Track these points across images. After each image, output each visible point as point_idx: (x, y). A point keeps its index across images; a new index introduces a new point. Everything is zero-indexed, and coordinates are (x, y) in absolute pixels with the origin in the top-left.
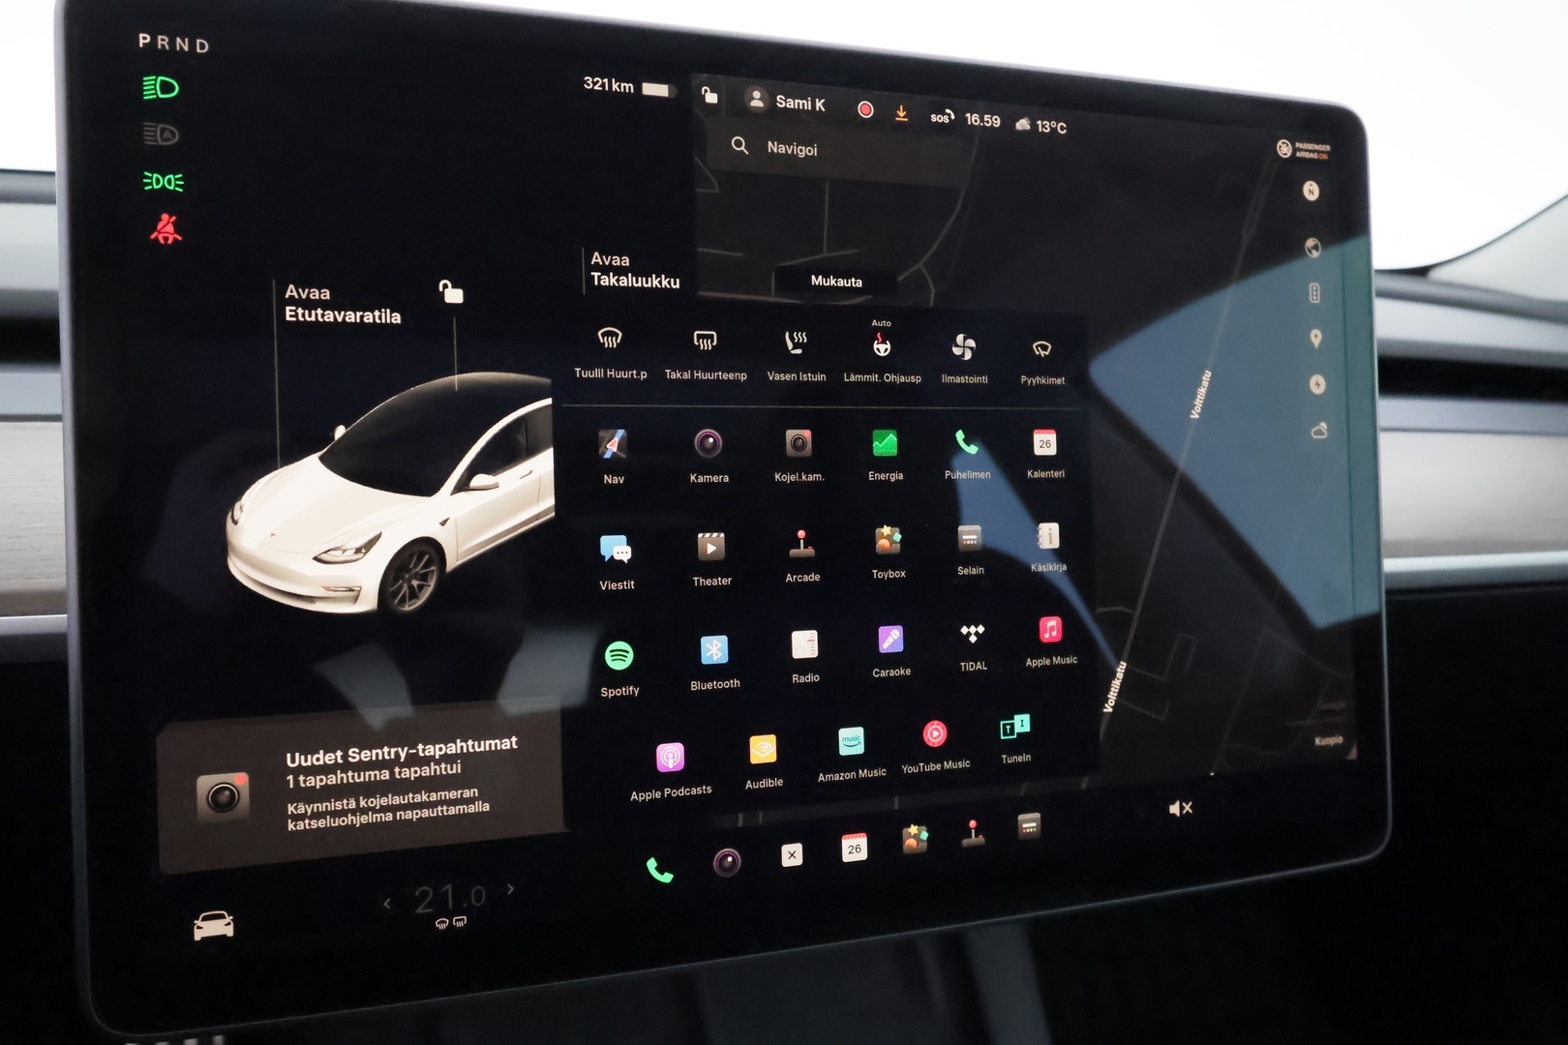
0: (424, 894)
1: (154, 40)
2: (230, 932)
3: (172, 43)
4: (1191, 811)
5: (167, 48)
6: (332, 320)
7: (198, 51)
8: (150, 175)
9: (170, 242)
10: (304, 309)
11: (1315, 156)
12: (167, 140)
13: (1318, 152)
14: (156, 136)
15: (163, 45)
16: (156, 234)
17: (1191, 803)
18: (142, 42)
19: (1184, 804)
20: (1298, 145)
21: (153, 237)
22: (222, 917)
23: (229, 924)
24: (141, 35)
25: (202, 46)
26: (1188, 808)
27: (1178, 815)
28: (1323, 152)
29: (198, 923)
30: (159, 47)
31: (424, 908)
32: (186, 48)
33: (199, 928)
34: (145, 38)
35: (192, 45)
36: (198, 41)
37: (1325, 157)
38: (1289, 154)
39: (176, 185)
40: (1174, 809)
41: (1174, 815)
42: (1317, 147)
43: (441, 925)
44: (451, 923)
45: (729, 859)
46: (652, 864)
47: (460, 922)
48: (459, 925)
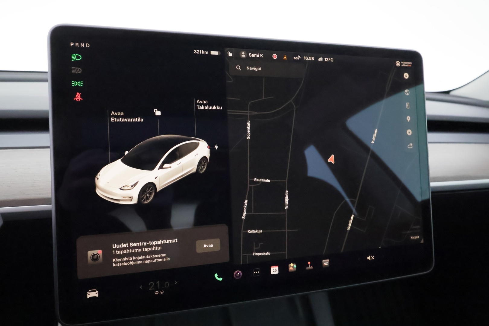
0: (152, 284)
1: (75, 44)
2: (97, 295)
3: (80, 45)
4: (374, 259)
5: (78, 46)
6: (124, 121)
7: (87, 47)
8: (74, 82)
9: (79, 100)
10: (116, 118)
11: (407, 66)
12: (79, 72)
13: (408, 64)
14: (75, 71)
15: (77, 46)
16: (75, 98)
17: (374, 256)
18: (71, 45)
19: (372, 257)
20: (402, 62)
21: (74, 99)
22: (95, 291)
23: (97, 293)
24: (71, 43)
25: (88, 45)
26: (373, 258)
27: (370, 260)
29: (88, 293)
30: (76, 46)
31: (152, 288)
32: (83, 46)
33: (89, 294)
34: (72, 44)
35: (85, 45)
36: (87, 44)
37: (410, 66)
38: (399, 65)
39: (81, 85)
40: (369, 258)
41: (369, 260)
43: (156, 293)
44: (159, 292)
45: (239, 274)
46: (216, 275)
47: (162, 292)
48: (162, 293)
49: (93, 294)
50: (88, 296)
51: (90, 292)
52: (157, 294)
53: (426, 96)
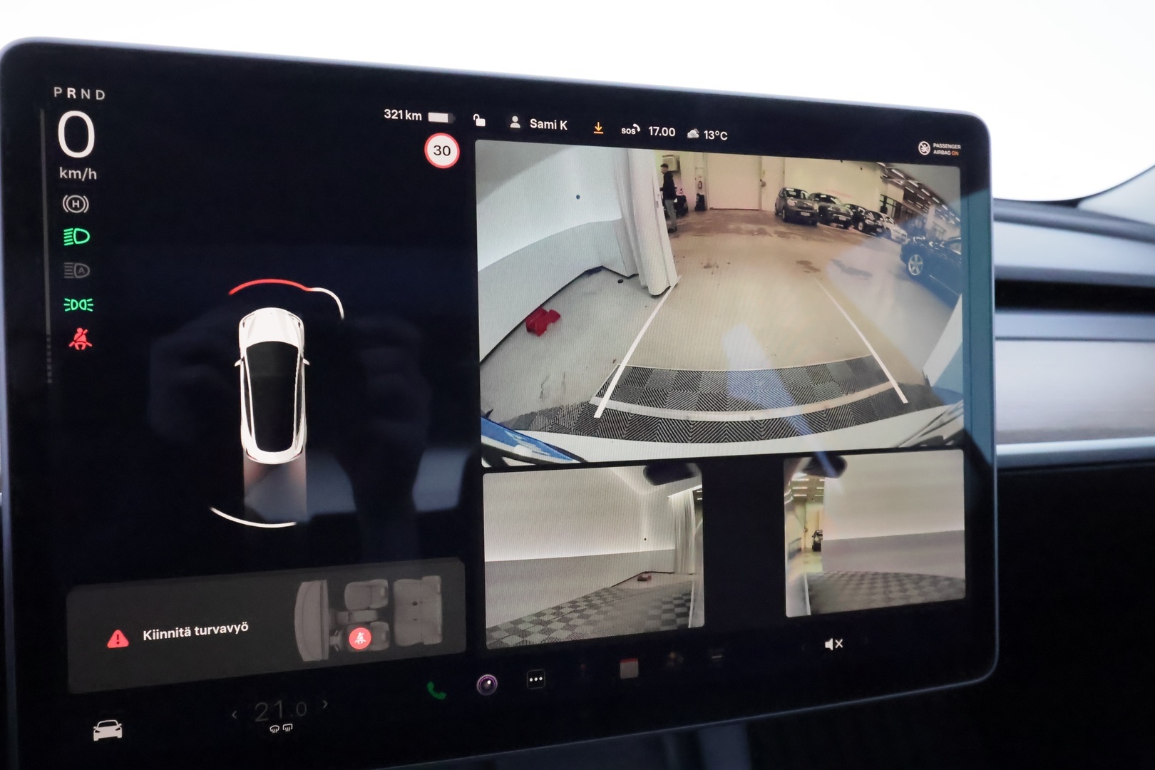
0: (262, 708)
1: (65, 92)
2: (119, 734)
3: (78, 93)
4: (842, 646)
5: (75, 97)
7: (97, 98)
8: (69, 300)
9: (83, 348)
11: (948, 153)
12: (82, 274)
13: (951, 150)
14: (73, 272)
15: (71, 96)
16: (73, 343)
17: (842, 640)
18: (56, 93)
19: (836, 641)
20: (935, 145)
21: (71, 345)
22: (114, 724)
23: (119, 729)
24: (56, 88)
25: (100, 95)
26: (839, 644)
27: (832, 649)
28: (955, 150)
29: (97, 728)
30: (69, 96)
31: (263, 717)
32: (88, 97)
33: (97, 732)
34: (58, 90)
35: (93, 95)
36: (97, 91)
37: (957, 153)
38: (928, 152)
39: (88, 307)
40: (829, 645)
41: (829, 649)
42: (950, 146)
43: (274, 729)
44: (281, 728)
45: (489, 682)
46: (430, 686)
47: (288, 727)
48: (288, 730)
49: (108, 731)
50: (96, 737)
51: (102, 725)
52: (275, 731)
53: (995, 210)
